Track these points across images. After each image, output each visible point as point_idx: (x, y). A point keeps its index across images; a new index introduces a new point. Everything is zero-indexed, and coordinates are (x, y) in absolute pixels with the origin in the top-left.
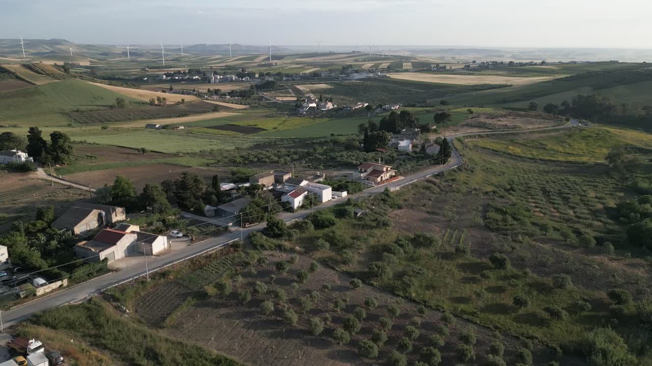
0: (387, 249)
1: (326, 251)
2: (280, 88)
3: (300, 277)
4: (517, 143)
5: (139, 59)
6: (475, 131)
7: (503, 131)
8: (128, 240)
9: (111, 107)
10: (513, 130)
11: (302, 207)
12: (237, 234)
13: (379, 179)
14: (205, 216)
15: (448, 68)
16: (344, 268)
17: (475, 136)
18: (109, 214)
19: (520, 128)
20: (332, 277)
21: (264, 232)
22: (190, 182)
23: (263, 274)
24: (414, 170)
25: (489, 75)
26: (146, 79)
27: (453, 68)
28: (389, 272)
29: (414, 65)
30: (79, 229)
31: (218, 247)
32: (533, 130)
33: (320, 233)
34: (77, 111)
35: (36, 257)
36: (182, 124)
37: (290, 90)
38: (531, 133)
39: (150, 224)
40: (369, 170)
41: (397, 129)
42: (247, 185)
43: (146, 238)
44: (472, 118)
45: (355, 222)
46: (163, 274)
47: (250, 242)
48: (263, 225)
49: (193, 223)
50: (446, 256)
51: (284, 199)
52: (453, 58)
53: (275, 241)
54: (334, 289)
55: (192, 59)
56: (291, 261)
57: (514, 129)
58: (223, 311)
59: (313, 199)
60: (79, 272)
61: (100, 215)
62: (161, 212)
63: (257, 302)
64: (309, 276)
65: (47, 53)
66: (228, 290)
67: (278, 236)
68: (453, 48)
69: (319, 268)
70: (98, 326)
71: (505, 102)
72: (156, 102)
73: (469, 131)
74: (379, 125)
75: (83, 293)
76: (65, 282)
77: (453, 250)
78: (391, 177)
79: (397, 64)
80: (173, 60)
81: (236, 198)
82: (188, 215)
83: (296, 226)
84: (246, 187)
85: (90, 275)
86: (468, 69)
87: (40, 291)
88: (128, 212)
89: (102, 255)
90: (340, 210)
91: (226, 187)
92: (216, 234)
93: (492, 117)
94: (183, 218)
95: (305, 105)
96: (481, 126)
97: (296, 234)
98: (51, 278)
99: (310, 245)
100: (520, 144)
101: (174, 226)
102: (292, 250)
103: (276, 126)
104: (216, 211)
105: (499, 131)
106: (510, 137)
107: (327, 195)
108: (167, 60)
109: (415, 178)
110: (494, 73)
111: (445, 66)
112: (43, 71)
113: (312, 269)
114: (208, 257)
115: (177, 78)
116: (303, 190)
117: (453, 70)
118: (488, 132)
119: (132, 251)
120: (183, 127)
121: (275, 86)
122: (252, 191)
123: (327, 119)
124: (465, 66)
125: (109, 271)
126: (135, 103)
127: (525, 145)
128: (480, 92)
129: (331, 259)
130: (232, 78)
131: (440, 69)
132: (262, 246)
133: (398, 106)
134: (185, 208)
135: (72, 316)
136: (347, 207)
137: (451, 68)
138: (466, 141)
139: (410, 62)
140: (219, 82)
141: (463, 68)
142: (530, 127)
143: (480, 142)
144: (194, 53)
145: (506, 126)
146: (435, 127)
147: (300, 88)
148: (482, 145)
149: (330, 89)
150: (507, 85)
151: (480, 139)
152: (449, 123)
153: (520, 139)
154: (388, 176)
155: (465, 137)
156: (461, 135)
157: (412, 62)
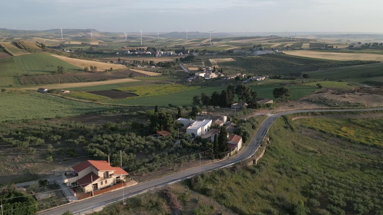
2: (197, 61)
4: (355, 123)
5: (131, 41)
6: (312, 107)
7: (342, 109)
9: (53, 73)
10: (353, 108)
15: (335, 47)
17: (307, 114)
19: (362, 106)
25: (367, 53)
26: (118, 53)
27: (338, 47)
29: (311, 45)
32: (376, 109)
34: (26, 75)
37: (203, 62)
38: (374, 112)
41: (228, 103)
44: (318, 93)
52: (349, 41)
55: (162, 41)
57: (355, 107)
65: (80, 37)
68: (349, 34)
71: (369, 76)
72: (90, 70)
73: (305, 107)
74: (211, 98)
79: (298, 44)
80: (151, 42)
86: (352, 48)
93: (340, 92)
96: (322, 102)
100: (358, 124)
105: (337, 109)
106: (348, 116)
110: (372, 52)
111: (332, 46)
112: (24, 47)
115: (137, 53)
117: (338, 49)
118: (324, 109)
120: (68, 92)
121: (194, 59)
123: (200, 87)
124: (349, 46)
126: (72, 69)
127: (363, 126)
130: (170, 53)
131: (327, 48)
133: (264, 78)
137: (337, 47)
138: (293, 119)
139: (308, 43)
140: (161, 56)
141: (347, 48)
142: (375, 105)
143: (311, 121)
144: (168, 37)
145: (348, 104)
146: (271, 102)
147: (211, 60)
148: (310, 124)
149: (233, 62)
150: (375, 62)
151: (311, 117)
152: (288, 98)
153: (359, 119)
154: (110, 181)
155: (295, 115)
156: (292, 113)
157: (310, 43)
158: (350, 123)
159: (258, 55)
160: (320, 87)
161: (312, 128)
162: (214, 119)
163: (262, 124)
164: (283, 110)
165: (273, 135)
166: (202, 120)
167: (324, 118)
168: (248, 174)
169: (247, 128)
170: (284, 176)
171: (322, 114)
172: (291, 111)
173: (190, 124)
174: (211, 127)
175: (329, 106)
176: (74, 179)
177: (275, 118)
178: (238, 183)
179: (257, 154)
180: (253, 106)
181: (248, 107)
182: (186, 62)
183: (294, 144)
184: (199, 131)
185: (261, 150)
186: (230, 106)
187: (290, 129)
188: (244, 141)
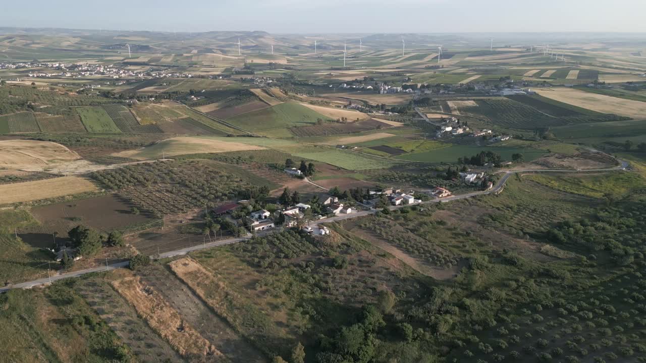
0: (425, 223)
1: (402, 221)
2: (433, 103)
3: (390, 227)
4: (561, 179)
6: (537, 168)
7: (557, 169)
8: (340, 208)
9: (314, 124)
10: (565, 170)
11: (400, 204)
12: (373, 211)
13: (441, 196)
14: (363, 203)
16: (407, 227)
17: (532, 172)
18: (334, 199)
19: (572, 168)
20: (401, 229)
21: (382, 211)
22: (359, 190)
23: (379, 224)
24: (463, 193)
26: (331, 86)
28: (422, 230)
30: (326, 203)
31: (366, 214)
33: (402, 215)
34: (296, 127)
35: (319, 210)
36: (357, 144)
37: (441, 107)
39: (346, 204)
40: (437, 191)
41: (482, 163)
42: (380, 193)
43: (345, 208)
44: (545, 157)
45: (419, 212)
46: (350, 219)
47: (377, 214)
48: (382, 209)
49: (359, 205)
50: (449, 229)
51: (393, 200)
53: (385, 215)
54: (400, 232)
56: (389, 222)
57: (567, 169)
58: (365, 231)
59: (405, 202)
60: (329, 215)
61: (331, 200)
62: (349, 200)
63: (375, 231)
64: (393, 227)
65: (252, 46)
66: (367, 226)
67: (386, 214)
69: (398, 225)
70: (335, 228)
72: (341, 121)
73: (533, 168)
75: (331, 220)
76: (326, 217)
77: (453, 228)
78: (448, 195)
79: (563, 72)
81: (376, 198)
82: (357, 202)
83: (395, 211)
84: (379, 194)
85: (331, 216)
87: (321, 218)
88: (339, 199)
89: (334, 212)
90: (414, 208)
91: (372, 193)
92: (366, 210)
93: (563, 157)
94: (356, 203)
95: (443, 128)
96: (545, 164)
97: (393, 214)
98: (323, 215)
99: (397, 218)
100: (563, 180)
101: (353, 206)
102: (390, 219)
103: (414, 148)
104: (367, 202)
105: (554, 169)
106: (559, 174)
107: (411, 201)
108: (347, 58)
109: (459, 197)
113: (395, 225)
114: (363, 217)
115: (355, 87)
116: (402, 197)
118: (545, 169)
119: (341, 212)
120: (356, 148)
122: (381, 196)
123: (451, 145)
125: (336, 216)
127: (566, 181)
128: (599, 124)
129: (403, 223)
130: (397, 90)
132: (381, 216)
133: (508, 137)
134: (356, 199)
135: (330, 225)
136: (417, 207)
138: (522, 175)
139: (578, 70)
140: (387, 93)
142: (582, 167)
143: (534, 177)
144: (371, 44)
145: (562, 166)
146: (510, 163)
147: (450, 104)
148: (533, 179)
149: (475, 107)
150: (628, 119)
151: (534, 174)
152: (523, 160)
153: (566, 177)
154: (446, 194)
155: (524, 172)
156: (522, 171)
157: (581, 70)
158: (559, 179)
159: (505, 96)
160: (550, 152)
161: (533, 181)
162: (477, 174)
163: (503, 177)
164: (518, 169)
165: (508, 183)
166: (471, 174)
167: (543, 175)
168: (495, 197)
169: (494, 179)
170: (510, 199)
171: (542, 172)
172: (523, 170)
173: (466, 176)
174: (476, 178)
175: (549, 167)
176: (434, 193)
177: (510, 174)
178: (491, 199)
179: (499, 190)
180: (498, 166)
181: (495, 166)
182: (421, 105)
183: (519, 188)
184: (471, 180)
185: (501, 189)
186: (483, 165)
187: (518, 181)
188: (493, 185)
